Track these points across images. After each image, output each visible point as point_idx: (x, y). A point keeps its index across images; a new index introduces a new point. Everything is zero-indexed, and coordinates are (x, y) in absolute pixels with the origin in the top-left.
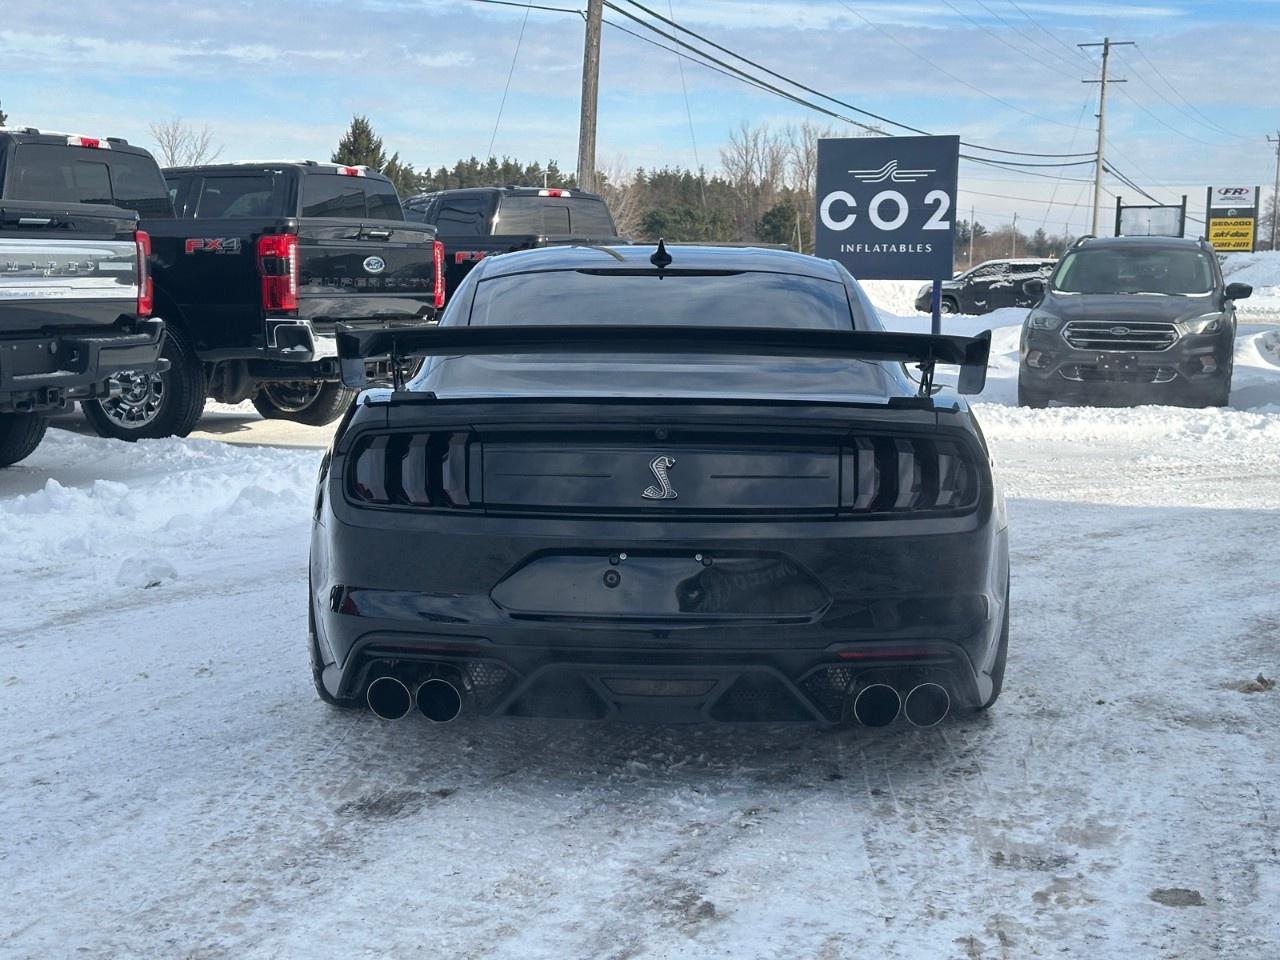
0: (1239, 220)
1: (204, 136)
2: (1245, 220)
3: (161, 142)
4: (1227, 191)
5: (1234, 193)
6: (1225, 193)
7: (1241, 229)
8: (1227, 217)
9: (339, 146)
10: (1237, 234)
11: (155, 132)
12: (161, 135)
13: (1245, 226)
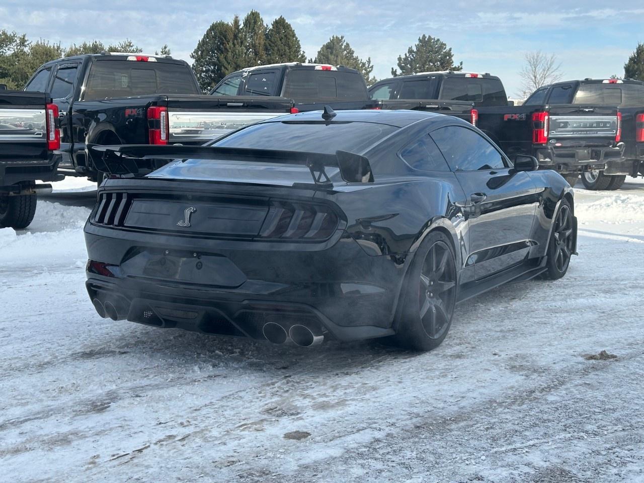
1: (552, 58)
3: (530, 63)
9: (629, 60)
11: (527, 58)
12: (530, 59)
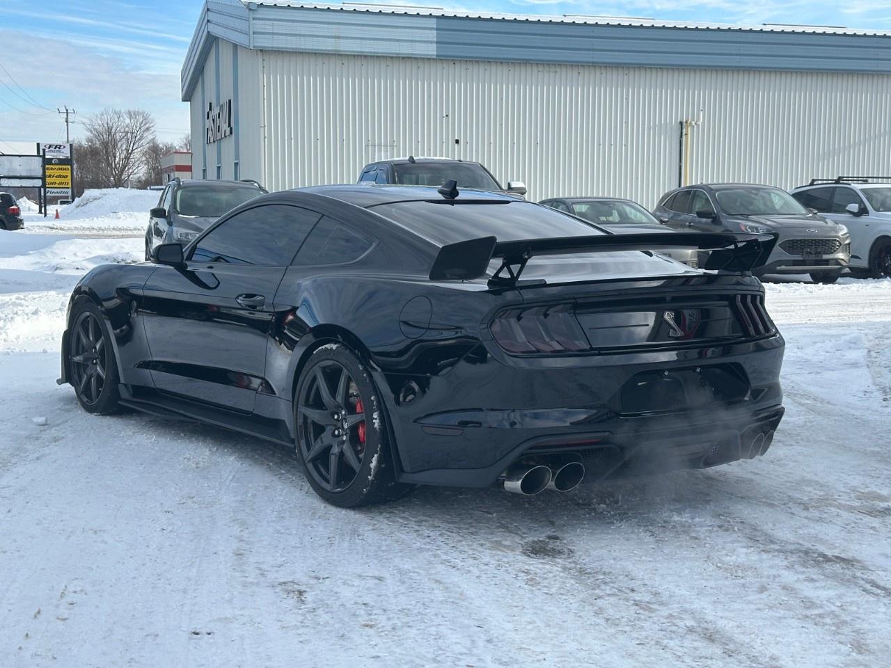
0: (60, 167)
2: (65, 167)
4: (50, 146)
5: (55, 148)
6: (49, 148)
7: (64, 173)
8: (53, 164)
10: (60, 176)
13: (65, 171)
